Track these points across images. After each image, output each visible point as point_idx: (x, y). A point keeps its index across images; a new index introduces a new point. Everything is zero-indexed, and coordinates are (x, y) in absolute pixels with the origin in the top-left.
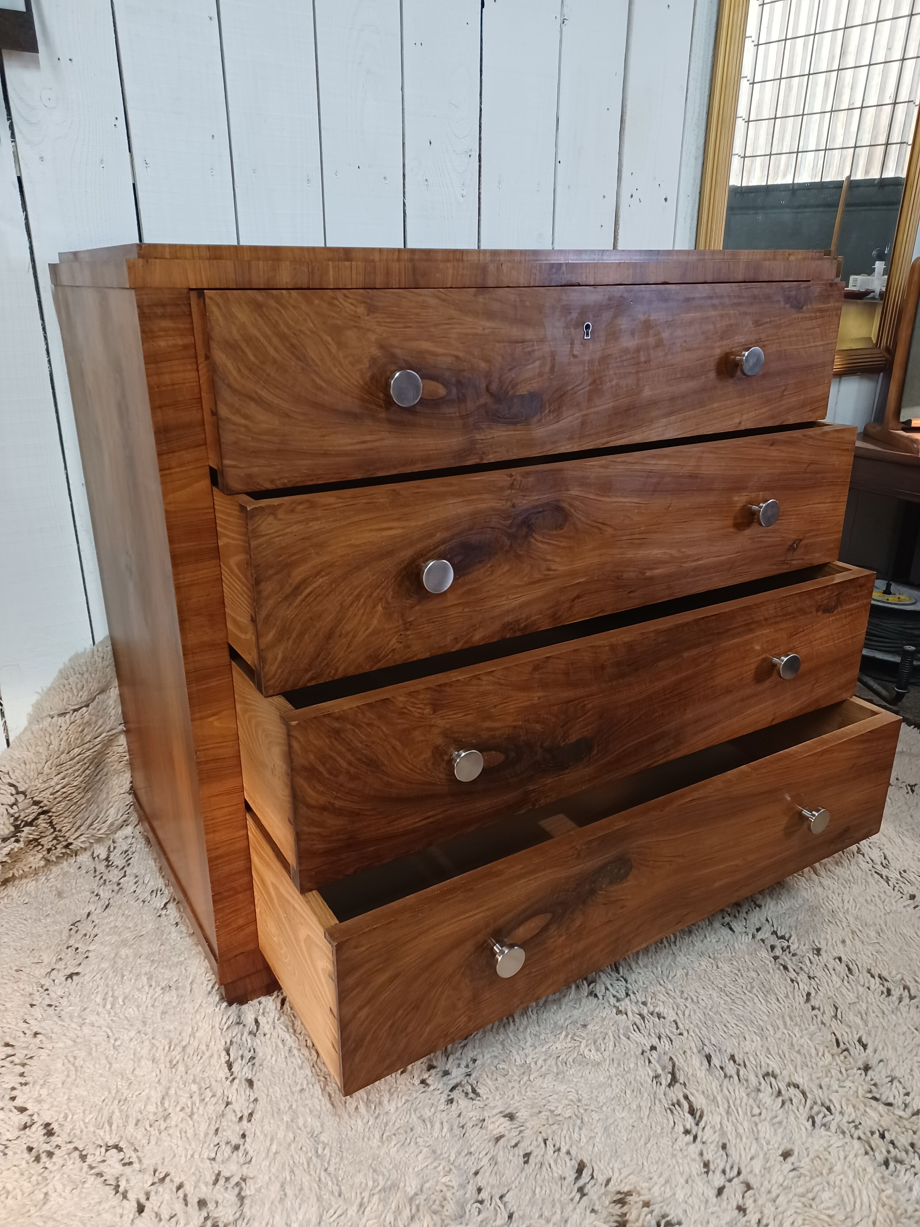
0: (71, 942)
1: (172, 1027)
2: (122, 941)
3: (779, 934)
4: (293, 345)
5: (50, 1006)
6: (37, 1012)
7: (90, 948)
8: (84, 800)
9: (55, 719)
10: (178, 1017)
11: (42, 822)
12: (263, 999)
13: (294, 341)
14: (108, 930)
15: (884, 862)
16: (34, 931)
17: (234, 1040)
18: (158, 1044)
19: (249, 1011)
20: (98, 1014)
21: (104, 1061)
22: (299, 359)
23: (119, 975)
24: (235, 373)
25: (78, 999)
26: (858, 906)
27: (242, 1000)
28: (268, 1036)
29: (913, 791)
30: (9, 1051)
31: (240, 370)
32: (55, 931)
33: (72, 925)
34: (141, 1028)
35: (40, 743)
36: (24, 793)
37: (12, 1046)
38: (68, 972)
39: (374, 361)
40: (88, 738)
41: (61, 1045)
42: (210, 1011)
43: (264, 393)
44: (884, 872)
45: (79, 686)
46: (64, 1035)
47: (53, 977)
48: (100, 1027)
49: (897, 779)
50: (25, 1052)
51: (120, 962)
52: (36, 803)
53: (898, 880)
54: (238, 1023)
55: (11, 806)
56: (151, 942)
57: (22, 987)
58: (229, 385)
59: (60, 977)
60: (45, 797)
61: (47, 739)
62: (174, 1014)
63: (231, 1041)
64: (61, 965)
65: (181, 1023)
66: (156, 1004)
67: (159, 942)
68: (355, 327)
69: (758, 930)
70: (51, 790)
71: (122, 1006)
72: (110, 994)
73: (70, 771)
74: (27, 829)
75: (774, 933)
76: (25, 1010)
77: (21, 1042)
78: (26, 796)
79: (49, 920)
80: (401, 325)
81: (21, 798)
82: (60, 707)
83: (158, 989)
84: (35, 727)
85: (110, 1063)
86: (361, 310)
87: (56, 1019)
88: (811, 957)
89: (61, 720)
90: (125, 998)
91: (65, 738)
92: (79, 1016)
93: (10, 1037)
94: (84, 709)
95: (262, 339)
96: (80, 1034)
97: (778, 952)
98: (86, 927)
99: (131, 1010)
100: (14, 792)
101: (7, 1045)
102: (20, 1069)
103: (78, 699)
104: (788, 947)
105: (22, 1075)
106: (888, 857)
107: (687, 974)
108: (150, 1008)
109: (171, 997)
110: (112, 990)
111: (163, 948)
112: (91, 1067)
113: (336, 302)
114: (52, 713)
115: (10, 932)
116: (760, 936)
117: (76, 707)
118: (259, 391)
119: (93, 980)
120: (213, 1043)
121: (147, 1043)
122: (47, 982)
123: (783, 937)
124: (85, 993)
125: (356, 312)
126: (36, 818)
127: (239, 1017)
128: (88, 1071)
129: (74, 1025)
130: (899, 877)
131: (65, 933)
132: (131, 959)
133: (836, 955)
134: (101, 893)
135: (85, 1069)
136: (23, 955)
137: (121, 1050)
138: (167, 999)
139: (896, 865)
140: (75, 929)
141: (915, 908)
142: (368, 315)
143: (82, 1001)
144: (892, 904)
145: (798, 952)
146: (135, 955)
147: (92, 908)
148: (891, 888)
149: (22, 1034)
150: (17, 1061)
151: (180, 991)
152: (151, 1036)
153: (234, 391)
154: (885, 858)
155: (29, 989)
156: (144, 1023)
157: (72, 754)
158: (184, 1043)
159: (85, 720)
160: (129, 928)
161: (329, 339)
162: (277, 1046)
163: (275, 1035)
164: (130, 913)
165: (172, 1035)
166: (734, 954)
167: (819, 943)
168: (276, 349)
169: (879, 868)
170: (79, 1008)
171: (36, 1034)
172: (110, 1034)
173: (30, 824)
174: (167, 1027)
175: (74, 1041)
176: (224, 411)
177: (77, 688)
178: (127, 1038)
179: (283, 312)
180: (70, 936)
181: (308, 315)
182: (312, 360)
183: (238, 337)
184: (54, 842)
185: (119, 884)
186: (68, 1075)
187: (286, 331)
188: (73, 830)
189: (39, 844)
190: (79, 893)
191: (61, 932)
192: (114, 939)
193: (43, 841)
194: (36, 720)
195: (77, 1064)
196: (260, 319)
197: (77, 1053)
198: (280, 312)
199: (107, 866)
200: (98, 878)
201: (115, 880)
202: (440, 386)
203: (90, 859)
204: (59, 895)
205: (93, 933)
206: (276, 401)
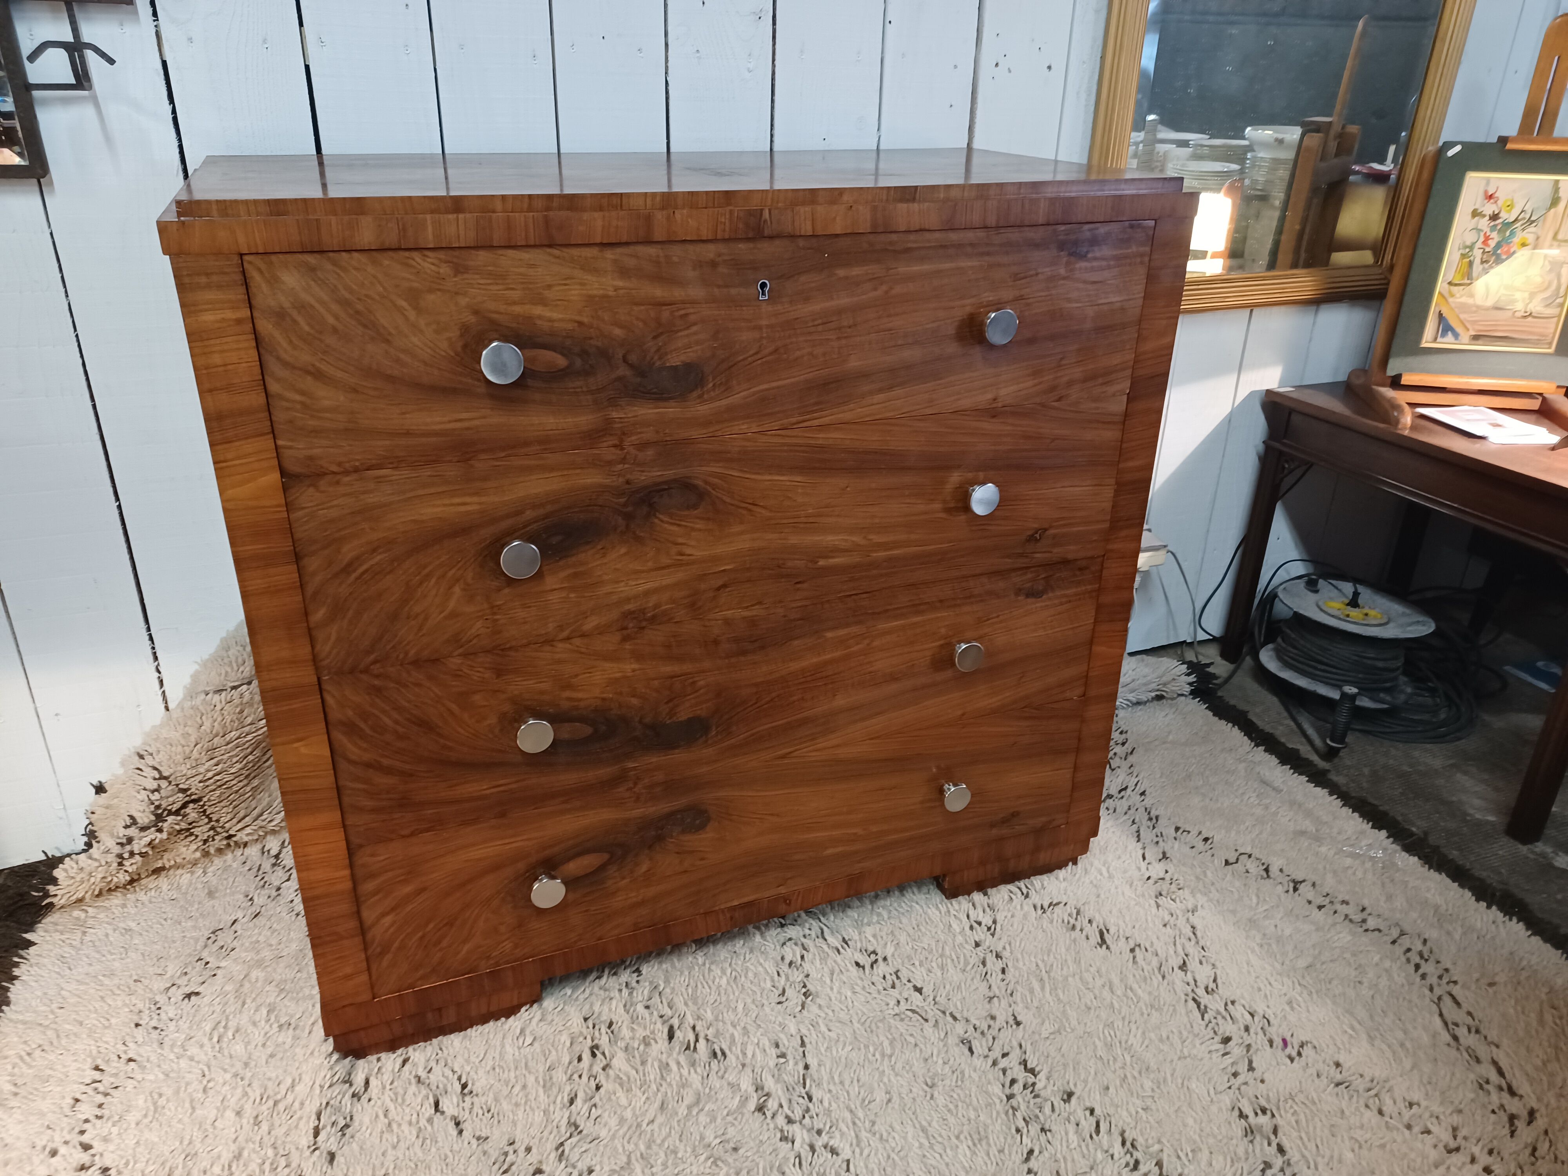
0: (205, 954)
1: (273, 1075)
2: (257, 961)
3: (1029, 1066)
4: (358, 312)
5: (155, 1028)
6: (139, 1033)
7: (223, 964)
8: (248, 789)
9: (210, 696)
10: (284, 1063)
11: (192, 813)
12: (383, 1055)
13: (360, 307)
14: (247, 944)
15: (1212, 986)
16: (170, 935)
17: (332, 1102)
18: (251, 1093)
19: (363, 1068)
20: (202, 1046)
21: (187, 1105)
22: (365, 326)
23: (240, 1003)
24: (285, 344)
25: (187, 1025)
26: (1146, 1043)
27: (359, 1053)
28: (372, 1102)
29: (1295, 889)
30: (97, 1075)
31: (291, 342)
32: (191, 938)
33: (213, 933)
34: (240, 1072)
35: (189, 723)
36: (166, 778)
37: (102, 1070)
38: (188, 990)
39: (465, 329)
40: (249, 720)
41: (151, 1077)
42: (318, 1062)
43: (323, 367)
44: (1205, 999)
45: (240, 660)
46: (159, 1066)
47: (169, 994)
48: (198, 1062)
49: (1281, 870)
50: (112, 1080)
51: (247, 985)
52: (184, 791)
53: (1218, 1013)
54: (346, 1082)
55: (153, 791)
56: (288, 966)
57: (134, 1002)
58: (278, 358)
59: (177, 994)
60: (195, 786)
61: (198, 719)
62: (282, 1059)
63: (328, 1103)
64: (183, 981)
65: (285, 1071)
66: (268, 1043)
67: (297, 969)
68: (439, 290)
69: (1004, 1055)
70: (200, 778)
71: (230, 1041)
72: (223, 1024)
73: (225, 757)
74: (170, 819)
75: (1024, 1063)
76: (128, 1030)
77: (114, 1066)
78: (170, 783)
79: (190, 923)
80: (501, 287)
81: (164, 784)
82: (216, 681)
83: (275, 1025)
84: (188, 704)
85: (193, 1108)
86: (445, 270)
87: (155, 1045)
88: (1055, 1104)
89: (217, 697)
90: (237, 1031)
91: (219, 719)
92: (183, 1046)
93: (103, 1060)
94: (245, 687)
95: (317, 305)
96: (175, 1066)
97: (1017, 1088)
98: (225, 938)
99: (238, 1047)
100: (157, 776)
101: (97, 1068)
102: (100, 1099)
103: (239, 675)
104: (1034, 1084)
105: (100, 1106)
106: (1219, 981)
107: (889, 1101)
108: (259, 1047)
109: (286, 1037)
110: (227, 1019)
111: (299, 975)
112: (173, 1108)
113: (411, 262)
114: (207, 689)
115: (144, 933)
116: (1004, 1063)
117: (236, 684)
118: (318, 364)
119: (211, 1004)
120: (308, 1102)
121: (239, 1091)
122: (161, 999)
123: (1032, 1071)
124: (196, 1019)
125: (438, 273)
126: (184, 806)
127: (350, 1074)
128: (168, 1113)
129: (172, 1056)
130: (1222, 1010)
131: (201, 943)
132: (259, 984)
133: (1088, 1104)
134: (256, 899)
135: (166, 1111)
136: (148, 962)
137: (211, 1093)
138: (280, 1040)
139: (1224, 992)
140: (213, 938)
141: (1224, 1055)
142: (455, 276)
143: (190, 1028)
144: (1195, 1046)
145: (1042, 1093)
146: (266, 980)
147: (240, 915)
148: (1203, 1023)
149: (116, 1058)
150: (101, 1088)
151: (298, 1032)
152: (246, 1082)
153: (286, 364)
154: (1215, 981)
155: (140, 1006)
156: (246, 1065)
157: (228, 737)
158: (279, 1097)
159: (245, 700)
160: (271, 945)
161: (404, 304)
162: (377, 1116)
163: (379, 1103)
164: (278, 927)
165: (270, 1084)
166: (959, 1083)
167: (1075, 1085)
168: (337, 318)
169: (1201, 992)
170: (184, 1036)
171: (130, 1060)
172: (207, 1073)
173: (177, 813)
174: (269, 1074)
175: (167, 1075)
176: (274, 387)
177: (237, 662)
178: (221, 1081)
179: (342, 274)
180: (206, 946)
181: (374, 277)
182: (384, 327)
183: (287, 305)
184: (211, 833)
185: (279, 889)
186: (145, 1116)
187: (347, 296)
188: (235, 821)
189: (192, 834)
190: (233, 894)
191: (197, 940)
192: (249, 956)
193: (196, 831)
194: (191, 694)
195: (159, 1103)
196: (312, 283)
197: (164, 1090)
198: (338, 274)
199: (274, 865)
200: (259, 878)
201: (277, 883)
202: (559, 356)
203: (259, 853)
204: (211, 894)
205: (231, 946)
206: (339, 374)
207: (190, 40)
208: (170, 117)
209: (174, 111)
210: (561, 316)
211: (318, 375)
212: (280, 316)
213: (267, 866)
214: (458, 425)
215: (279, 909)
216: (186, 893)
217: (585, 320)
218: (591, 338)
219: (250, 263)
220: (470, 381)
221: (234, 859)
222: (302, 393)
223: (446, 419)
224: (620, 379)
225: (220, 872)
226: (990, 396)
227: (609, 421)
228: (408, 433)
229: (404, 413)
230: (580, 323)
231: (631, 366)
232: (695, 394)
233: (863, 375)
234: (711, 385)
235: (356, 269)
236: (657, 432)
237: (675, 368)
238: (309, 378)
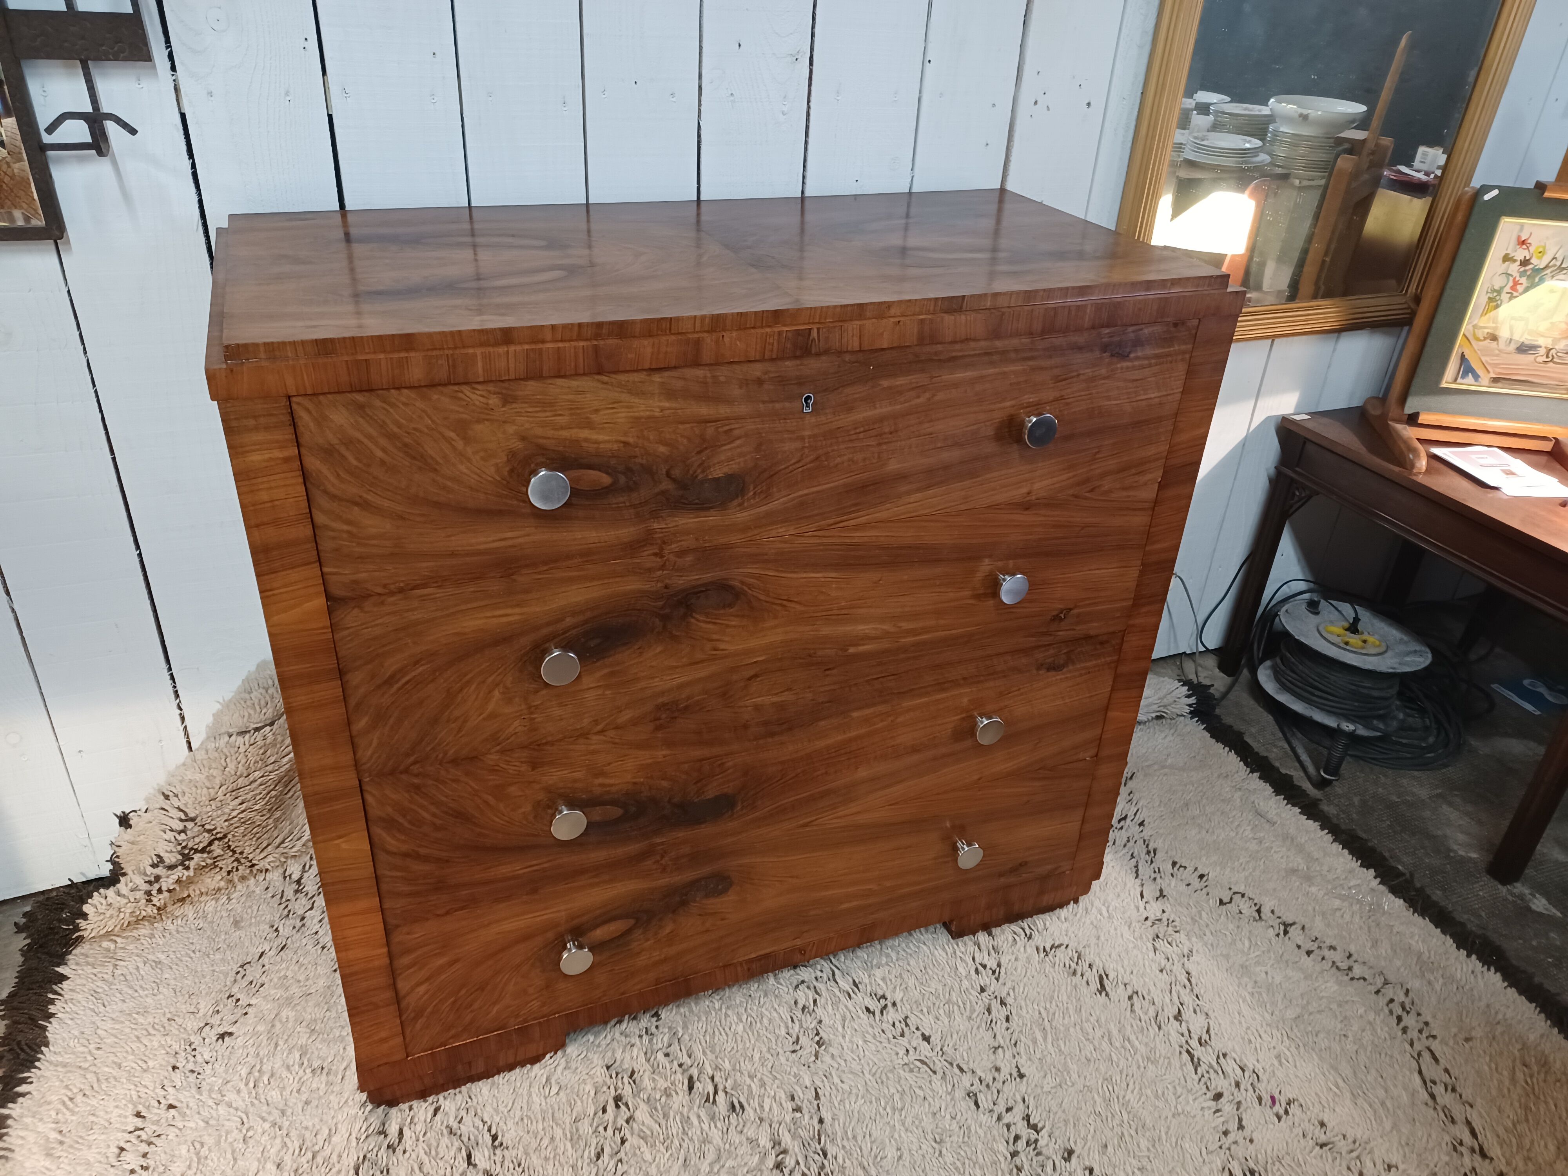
0: (234, 990)
1: (310, 1124)
2: (287, 999)
3: (1032, 1122)
4: (406, 445)
5: (192, 1071)
6: (177, 1077)
7: (253, 1002)
8: (271, 821)
9: (233, 737)
10: (320, 1111)
11: (217, 849)
12: (415, 1103)
13: (407, 440)
14: (276, 980)
15: (1205, 1037)
16: (199, 969)
17: (369, 1155)
18: (289, 1144)
19: (397, 1116)
20: (239, 1092)
21: (229, 1156)
22: (414, 458)
23: (273, 1045)
24: (332, 478)
25: (223, 1067)
26: (1143, 1099)
27: (392, 1103)
28: (408, 1154)
29: (1286, 932)
30: (139, 1123)
31: (338, 475)
32: (221, 972)
33: (242, 966)
34: (278, 1120)
35: (214, 765)
36: (193, 820)
37: (144, 1117)
38: (221, 1030)
39: (512, 455)
40: (272, 759)
41: (192, 1124)
42: (353, 1112)
43: (370, 497)
44: (1198, 1051)
45: (263, 703)
46: (199, 1113)
47: (203, 1035)
48: (237, 1109)
49: (1273, 912)
50: (154, 1128)
51: (278, 1025)
52: (209, 831)
53: (1211, 1066)
54: (380, 1133)
55: (180, 832)
56: (318, 1005)
57: (169, 1042)
58: (325, 492)
59: (211, 1034)
60: (221, 825)
61: (223, 761)
62: (317, 1106)
63: (365, 1157)
64: (215, 1020)
65: (321, 1120)
66: (303, 1089)
67: (326, 1007)
68: (487, 420)
69: (1009, 1110)
70: (226, 817)
71: (266, 1086)
72: (258, 1067)
73: (249, 796)
74: (197, 857)
75: (1027, 1118)
76: (166, 1074)
77: (155, 1113)
78: (196, 824)
79: (218, 956)
80: (549, 414)
81: (190, 825)
82: (239, 723)
83: (308, 1071)
84: (211, 746)
85: (235, 1159)
86: (494, 401)
87: (194, 1091)
88: (1057, 1163)
89: (240, 740)
90: (272, 1075)
91: (243, 761)
92: (220, 1091)
93: (144, 1106)
94: (268, 729)
95: (365, 441)
96: (214, 1113)
97: (1021, 1145)
98: (254, 972)
99: (274, 1093)
100: (183, 817)
101: (138, 1115)
102: (144, 1147)
103: (262, 716)
104: (1036, 1141)
105: (145, 1155)
106: (1212, 1032)
107: (900, 1157)
108: (295, 1093)
109: (319, 1082)
110: (261, 1062)
111: (328, 1014)
112: (216, 1159)
113: (460, 395)
114: (231, 731)
115: (174, 967)
116: (1007, 1118)
117: (259, 725)
118: (365, 495)
119: (245, 1047)
120: (345, 1155)
121: (278, 1141)
122: (196, 1040)
123: (1034, 1127)
124: (231, 1062)
125: (487, 404)
126: (210, 843)
127: (384, 1125)
128: (211, 1164)
129: (211, 1102)
130: (1214, 1064)
131: (230, 979)
132: (290, 1025)
133: (1087, 1163)
134: (281, 929)
135: (209, 1161)
136: (180, 999)
137: (251, 1142)
138: (314, 1086)
139: (1217, 1044)
140: (242, 973)
141: (1215, 1112)
142: (503, 406)
143: (226, 1072)
144: (1188, 1102)
145: (1044, 1151)
146: (296, 1020)
147: (266, 947)
148: (1196, 1078)
149: (156, 1104)
150: (144, 1137)
151: (331, 1077)
152: (284, 1132)
153: (333, 497)
154: (1208, 1031)
155: (176, 1047)
156: (283, 1113)
157: (251, 778)
158: (317, 1148)
159: (268, 741)
160: (299, 981)
161: (452, 435)
162: (412, 1170)
163: (414, 1156)
164: (305, 962)
165: (307, 1135)
166: (966, 1139)
167: (1075, 1142)
168: (384, 450)
169: (1194, 1043)
170: (220, 1081)
171: (171, 1107)
172: (245, 1120)
173: (203, 850)
174: (305, 1124)
175: (207, 1123)
176: (320, 518)
177: (259, 704)
178: (260, 1131)
179: (391, 410)
180: (235, 981)
181: (424, 411)
182: (432, 457)
183: (335, 441)
184: (235, 864)
185: (303, 918)
186: (189, 1167)
187: (396, 430)
188: (258, 851)
189: (216, 866)
190: (258, 923)
191: (226, 975)
192: (279, 993)
193: (220, 864)
194: (213, 735)
195: (202, 1154)
196: (360, 420)
197: (206, 1138)
198: (388, 411)
199: (296, 891)
200: (283, 906)
201: (300, 912)
202: (604, 475)
203: (281, 878)
204: (236, 924)
205: (260, 981)
206: (386, 504)
207: (210, 94)
208: (190, 172)
209: (193, 166)
210: (607, 438)
211: (365, 505)
212: (328, 453)
213: (289, 893)
214: (502, 544)
215: (304, 941)
216: (212, 922)
217: (631, 440)
218: (635, 457)
219: (298, 404)
220: (515, 502)
221: (257, 884)
222: (349, 522)
223: (491, 539)
224: (663, 493)
225: (244, 899)
226: (1024, 490)
227: (650, 532)
228: (453, 554)
229: (449, 536)
230: (626, 444)
231: (674, 480)
232: (735, 502)
233: (902, 477)
234: (751, 493)
235: (405, 404)
236: (697, 539)
237: (717, 480)
238: (356, 508)
